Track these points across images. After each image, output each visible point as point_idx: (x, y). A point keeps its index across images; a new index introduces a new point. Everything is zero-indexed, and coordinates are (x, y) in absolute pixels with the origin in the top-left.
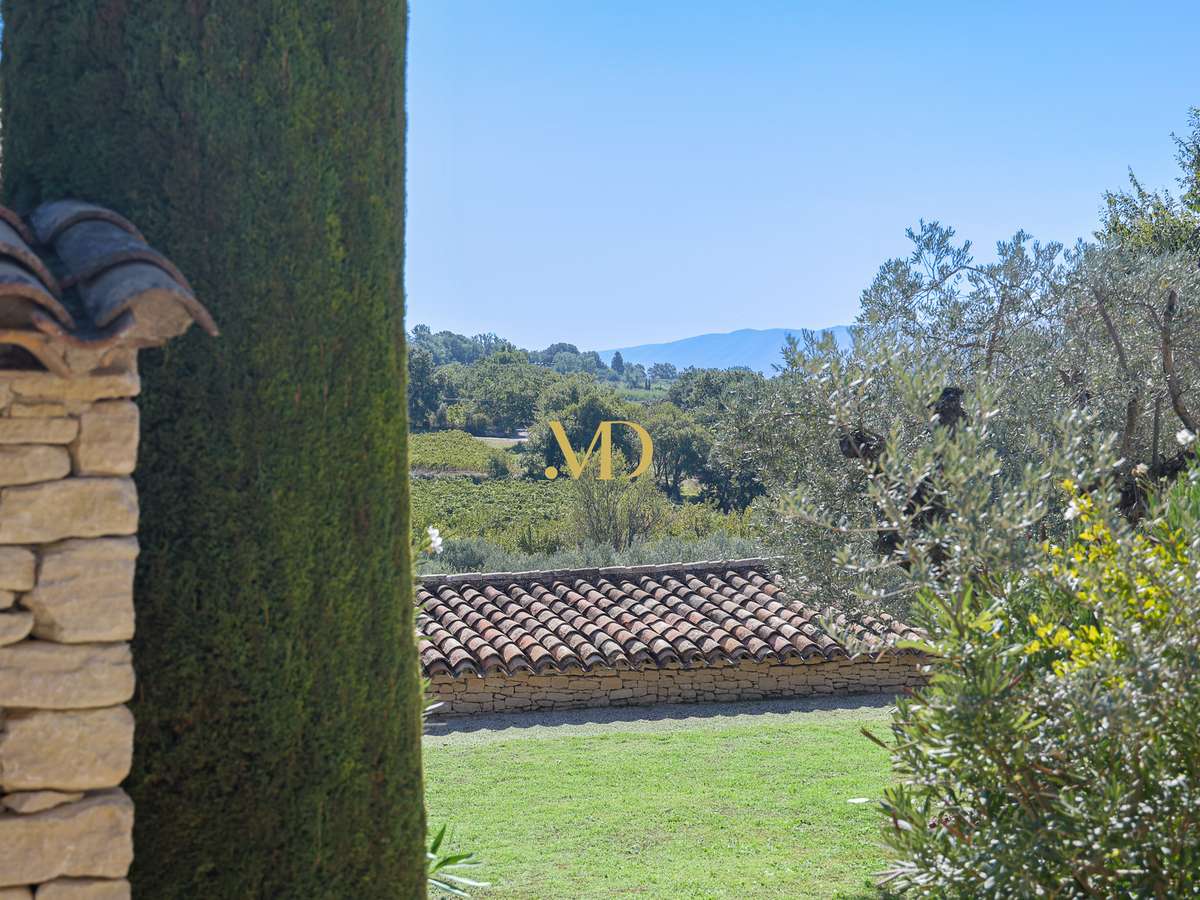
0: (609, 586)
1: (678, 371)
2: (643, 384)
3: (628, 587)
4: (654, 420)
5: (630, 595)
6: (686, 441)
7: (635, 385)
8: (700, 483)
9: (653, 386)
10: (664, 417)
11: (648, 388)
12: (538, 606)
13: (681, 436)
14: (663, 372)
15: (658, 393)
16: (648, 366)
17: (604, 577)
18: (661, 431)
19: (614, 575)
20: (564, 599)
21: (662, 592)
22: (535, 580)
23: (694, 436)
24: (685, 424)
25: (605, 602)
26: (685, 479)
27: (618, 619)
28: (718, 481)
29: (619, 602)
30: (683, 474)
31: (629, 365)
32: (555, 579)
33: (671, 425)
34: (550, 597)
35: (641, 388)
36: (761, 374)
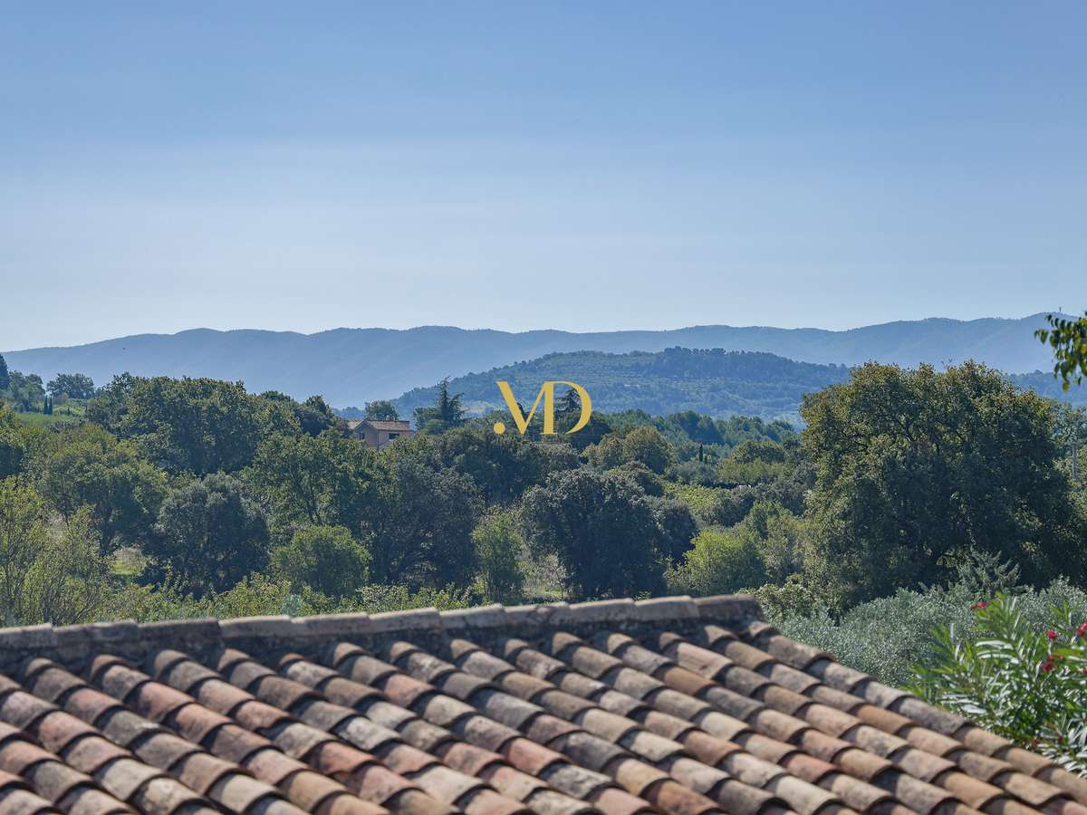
0: (254, 669)
1: (97, 386)
2: (41, 405)
3: (305, 670)
4: (69, 450)
5: (318, 692)
6: (124, 486)
7: (27, 406)
8: (145, 553)
9: (56, 409)
10: (86, 446)
11: (48, 411)
12: (63, 723)
13: (114, 477)
14: (73, 387)
15: (65, 419)
16: (48, 377)
17: (235, 644)
18: (80, 469)
19: (259, 641)
20: (133, 701)
21: (404, 685)
22: (38, 653)
23: (136, 478)
24: (123, 459)
25: (260, 712)
26: (118, 547)
27: (313, 759)
28: (174, 552)
29: (298, 709)
30: (116, 540)
31: (17, 376)
32: (98, 648)
33: (99, 461)
34: (94, 700)
35: (37, 410)
36: (240, 386)
